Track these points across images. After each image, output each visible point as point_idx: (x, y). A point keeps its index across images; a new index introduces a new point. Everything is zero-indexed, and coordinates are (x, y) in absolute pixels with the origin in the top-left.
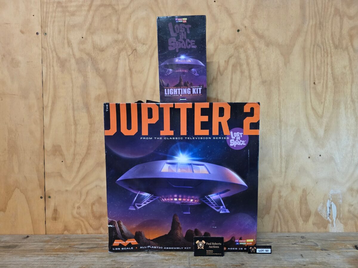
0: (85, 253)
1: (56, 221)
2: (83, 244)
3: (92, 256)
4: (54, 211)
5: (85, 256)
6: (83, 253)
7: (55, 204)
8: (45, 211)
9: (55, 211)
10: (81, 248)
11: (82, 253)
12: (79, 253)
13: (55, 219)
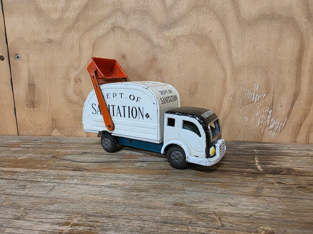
0: (87, 174)
1: (35, 109)
2: (85, 153)
3: (104, 184)
4: (30, 88)
5: (86, 182)
6: (83, 172)
7: (30, 71)
8: (11, 87)
9: (32, 87)
10: (79, 160)
11: (78, 173)
12: (71, 173)
13: (32, 104)
